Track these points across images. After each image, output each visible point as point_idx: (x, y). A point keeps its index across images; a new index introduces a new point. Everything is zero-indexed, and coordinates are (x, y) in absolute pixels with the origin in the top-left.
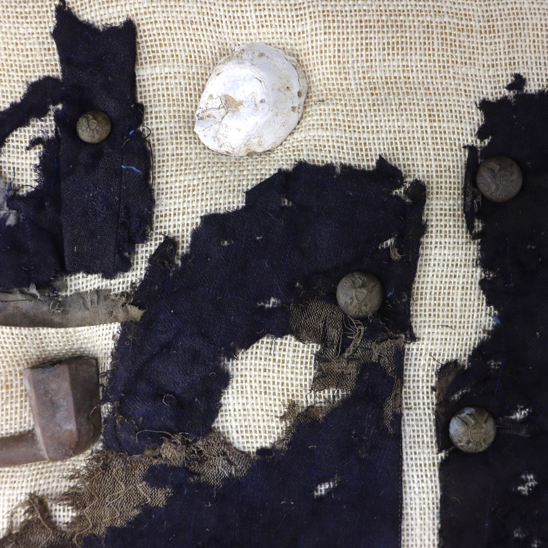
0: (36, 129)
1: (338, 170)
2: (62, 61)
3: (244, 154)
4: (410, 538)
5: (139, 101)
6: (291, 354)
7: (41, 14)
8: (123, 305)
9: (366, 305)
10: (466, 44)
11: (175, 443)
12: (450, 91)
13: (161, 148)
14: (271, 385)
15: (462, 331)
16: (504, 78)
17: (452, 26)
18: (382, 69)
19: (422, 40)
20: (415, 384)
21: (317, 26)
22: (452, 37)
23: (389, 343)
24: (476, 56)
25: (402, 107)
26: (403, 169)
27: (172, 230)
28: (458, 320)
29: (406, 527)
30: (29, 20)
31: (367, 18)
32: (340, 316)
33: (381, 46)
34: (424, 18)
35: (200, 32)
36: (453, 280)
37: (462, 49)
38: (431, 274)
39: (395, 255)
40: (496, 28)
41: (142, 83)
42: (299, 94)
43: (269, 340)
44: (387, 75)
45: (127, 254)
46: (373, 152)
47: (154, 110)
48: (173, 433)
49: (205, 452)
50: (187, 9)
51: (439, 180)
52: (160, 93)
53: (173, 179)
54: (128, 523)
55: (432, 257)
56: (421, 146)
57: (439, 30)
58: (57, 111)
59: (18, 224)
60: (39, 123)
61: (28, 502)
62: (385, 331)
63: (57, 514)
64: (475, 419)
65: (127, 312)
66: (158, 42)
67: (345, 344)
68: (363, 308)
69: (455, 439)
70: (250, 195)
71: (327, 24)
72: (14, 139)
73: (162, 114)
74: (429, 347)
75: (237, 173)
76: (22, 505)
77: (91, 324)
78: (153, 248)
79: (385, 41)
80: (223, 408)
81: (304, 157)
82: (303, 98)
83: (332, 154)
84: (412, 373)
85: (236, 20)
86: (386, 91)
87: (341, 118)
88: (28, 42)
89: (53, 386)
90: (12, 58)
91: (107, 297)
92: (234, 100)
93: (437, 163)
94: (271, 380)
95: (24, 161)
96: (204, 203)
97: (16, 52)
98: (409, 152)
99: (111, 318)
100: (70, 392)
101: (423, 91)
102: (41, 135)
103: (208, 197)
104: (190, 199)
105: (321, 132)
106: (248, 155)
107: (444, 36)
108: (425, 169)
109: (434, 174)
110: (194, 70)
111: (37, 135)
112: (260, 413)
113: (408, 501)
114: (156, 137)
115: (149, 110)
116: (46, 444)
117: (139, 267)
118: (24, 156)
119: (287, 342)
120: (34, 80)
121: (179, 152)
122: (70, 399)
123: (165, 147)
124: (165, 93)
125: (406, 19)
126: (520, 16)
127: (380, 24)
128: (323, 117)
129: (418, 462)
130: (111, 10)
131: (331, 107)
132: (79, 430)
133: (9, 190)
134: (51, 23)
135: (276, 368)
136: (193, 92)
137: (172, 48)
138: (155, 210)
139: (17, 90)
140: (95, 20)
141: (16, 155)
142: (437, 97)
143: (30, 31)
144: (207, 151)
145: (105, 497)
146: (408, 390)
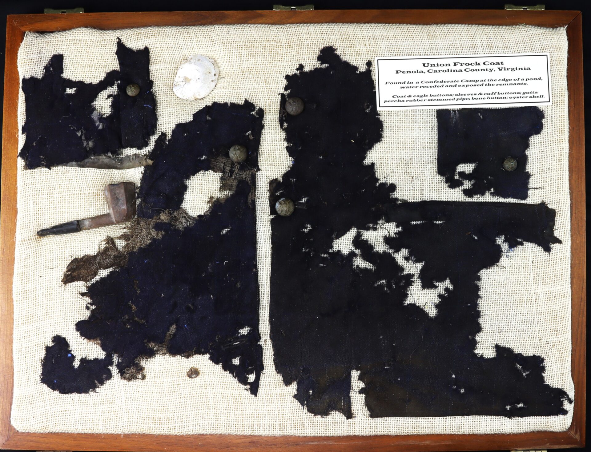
0: (110, 91)
1: (229, 105)
2: (120, 64)
3: (193, 99)
4: (261, 252)
5: (151, 79)
6: (211, 178)
7: (111, 45)
8: (145, 159)
9: (240, 157)
10: (280, 53)
11: (166, 213)
12: (273, 72)
13: (160, 98)
14: (204, 190)
15: (279, 167)
16: (295, 66)
17: (274, 46)
18: (247, 64)
19: (262, 52)
20: (261, 189)
21: (221, 48)
22: (274, 51)
23: (248, 172)
24: (284, 57)
25: (254, 79)
26: (255, 104)
27: (164, 130)
28: (277, 163)
29: (258, 247)
30: (106, 47)
31: (240, 44)
32: (231, 162)
33: (246, 55)
34: (262, 43)
35: (174, 51)
36: (275, 147)
37: (278, 55)
38: (266, 145)
39: (251, 137)
40: (292, 46)
41: (152, 72)
42: (215, 75)
43: (203, 172)
44: (249, 66)
45: (147, 140)
46: (243, 97)
47: (157, 82)
48: (165, 210)
49: (177, 217)
50: (169, 42)
51: (270, 107)
52: (159, 76)
53: (165, 110)
54: (147, 246)
55: (266, 138)
56: (263, 94)
57: (269, 48)
58: (118, 83)
59: (103, 129)
60: (111, 88)
61: (107, 240)
62: (248, 167)
63: (118, 245)
64: (284, 201)
65: (147, 162)
66: (158, 56)
67: (232, 172)
68: (239, 158)
69: (277, 210)
70: (194, 115)
71: (224, 47)
72: (101, 95)
73: (160, 84)
74: (266, 174)
75: (190, 107)
76: (104, 240)
77: (132, 168)
78: (157, 137)
79: (247, 53)
80: (185, 200)
81: (216, 100)
82: (217, 76)
83: (227, 99)
84: (260, 184)
85: (189, 46)
86: (248, 73)
87: (231, 84)
88: (106, 56)
89: (118, 191)
90: (100, 62)
91: (139, 157)
92: (188, 78)
93: (269, 101)
94: (204, 188)
95: (105, 104)
96: (177, 119)
97: (101, 60)
98: (258, 97)
99: (140, 164)
100: (124, 193)
101: (263, 72)
102: (112, 93)
103: (179, 117)
104: (172, 117)
105: (223, 90)
106: (195, 100)
107: (271, 50)
108: (264, 103)
109: (268, 105)
110: (173, 66)
111: (110, 93)
112: (199, 201)
113: (259, 236)
114: (158, 94)
115: (155, 83)
116: (114, 214)
117: (151, 145)
118: (105, 101)
119: (210, 173)
120: (108, 71)
121: (167, 99)
122: (124, 196)
123: (161, 97)
124: (161, 76)
125: (256, 44)
126: (302, 41)
127: (245, 46)
128: (224, 84)
129: (263, 220)
130: (139, 43)
131: (227, 80)
132: (127, 208)
133: (99, 115)
134: (115, 48)
135: (206, 184)
136: (172, 75)
137: (164, 58)
138: (158, 122)
139: (102, 75)
140: (133, 47)
141: (102, 101)
142: (268, 75)
143: (107, 52)
144: (178, 99)
145: (137, 235)
146: (258, 191)
